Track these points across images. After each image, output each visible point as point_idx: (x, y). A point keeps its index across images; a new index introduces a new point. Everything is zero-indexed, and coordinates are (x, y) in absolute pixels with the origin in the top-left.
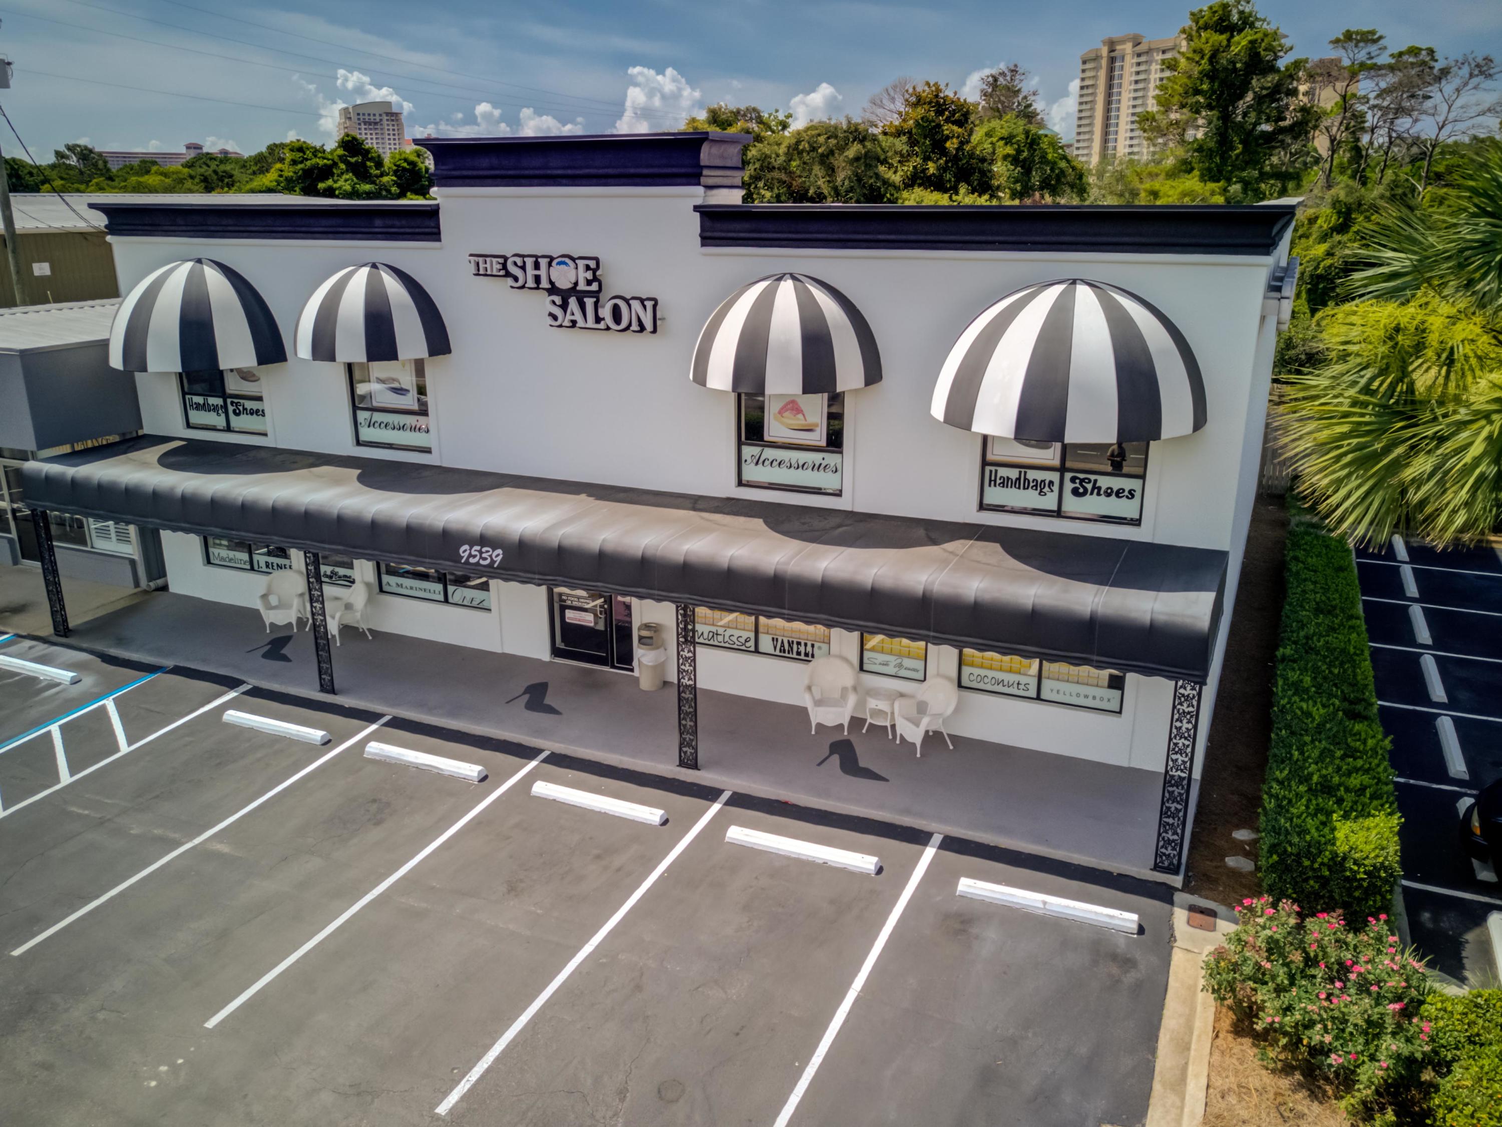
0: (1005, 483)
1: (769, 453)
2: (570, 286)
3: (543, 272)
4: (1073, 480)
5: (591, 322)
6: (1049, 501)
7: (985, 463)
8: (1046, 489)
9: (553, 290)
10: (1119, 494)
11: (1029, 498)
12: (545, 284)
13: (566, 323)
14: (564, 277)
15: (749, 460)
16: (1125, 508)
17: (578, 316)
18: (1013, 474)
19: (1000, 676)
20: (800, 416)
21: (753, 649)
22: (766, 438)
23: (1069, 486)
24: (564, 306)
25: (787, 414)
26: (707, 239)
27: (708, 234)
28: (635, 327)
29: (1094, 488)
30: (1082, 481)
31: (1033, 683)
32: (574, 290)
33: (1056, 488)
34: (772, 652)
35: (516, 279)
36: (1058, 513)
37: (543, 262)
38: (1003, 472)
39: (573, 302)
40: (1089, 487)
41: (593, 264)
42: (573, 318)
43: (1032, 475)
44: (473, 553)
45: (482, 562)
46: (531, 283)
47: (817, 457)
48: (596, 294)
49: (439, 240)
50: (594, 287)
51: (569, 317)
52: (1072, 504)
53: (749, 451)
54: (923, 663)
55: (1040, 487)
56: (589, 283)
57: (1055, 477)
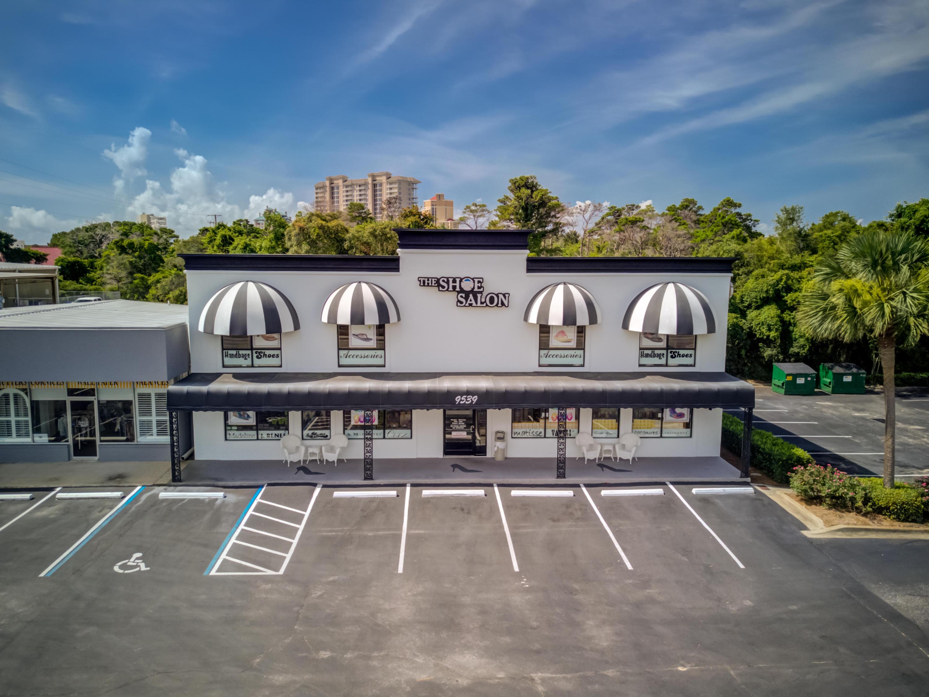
0: (647, 356)
1: (552, 352)
2: (470, 289)
3: (457, 284)
4: (671, 352)
5: (479, 304)
6: (663, 361)
7: (640, 349)
8: (662, 357)
9: (462, 290)
10: (687, 356)
11: (656, 361)
12: (458, 289)
13: (467, 305)
14: (467, 286)
15: (543, 356)
16: (690, 361)
17: (473, 302)
18: (649, 352)
19: (646, 430)
20: (565, 337)
21: (543, 436)
22: (551, 346)
23: (670, 355)
24: (466, 298)
25: (559, 336)
26: (529, 270)
27: (530, 268)
28: (500, 305)
29: (678, 354)
30: (674, 352)
31: (659, 430)
32: (472, 291)
33: (665, 356)
34: (552, 436)
35: (443, 287)
36: (667, 365)
37: (458, 280)
38: (646, 352)
39: (471, 296)
40: (676, 354)
41: (481, 280)
42: (471, 302)
43: (657, 352)
44: (463, 399)
45: (467, 403)
46: (451, 289)
47: (572, 352)
48: (481, 293)
49: (399, 271)
50: (482, 290)
51: (469, 302)
52: (671, 361)
53: (543, 352)
54: (616, 431)
55: (659, 356)
56: (479, 288)
57: (664, 352)
